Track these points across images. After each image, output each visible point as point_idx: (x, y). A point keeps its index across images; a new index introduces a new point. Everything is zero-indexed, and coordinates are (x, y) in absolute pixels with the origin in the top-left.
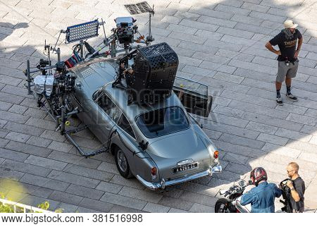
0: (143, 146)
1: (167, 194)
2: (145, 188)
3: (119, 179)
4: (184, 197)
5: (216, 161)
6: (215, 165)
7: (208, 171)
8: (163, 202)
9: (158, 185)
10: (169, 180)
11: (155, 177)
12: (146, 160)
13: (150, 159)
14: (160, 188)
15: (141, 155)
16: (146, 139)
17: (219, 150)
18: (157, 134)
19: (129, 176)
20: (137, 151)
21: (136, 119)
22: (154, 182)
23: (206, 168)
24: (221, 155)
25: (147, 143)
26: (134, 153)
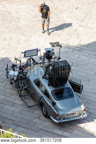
0: (54, 104)
1: (63, 125)
2: (54, 122)
3: (43, 117)
4: (70, 127)
5: (85, 112)
6: (84, 114)
7: (81, 116)
8: (61, 129)
9: (59, 121)
10: (64, 119)
11: (58, 117)
12: (54, 110)
13: (57, 110)
14: (60, 123)
15: (53, 108)
16: (55, 101)
17: (86, 107)
18: (60, 99)
19: (47, 116)
20: (51, 105)
21: (51, 92)
22: (58, 120)
23: (80, 115)
24: (87, 110)
25: (56, 103)
26: (50, 107)
